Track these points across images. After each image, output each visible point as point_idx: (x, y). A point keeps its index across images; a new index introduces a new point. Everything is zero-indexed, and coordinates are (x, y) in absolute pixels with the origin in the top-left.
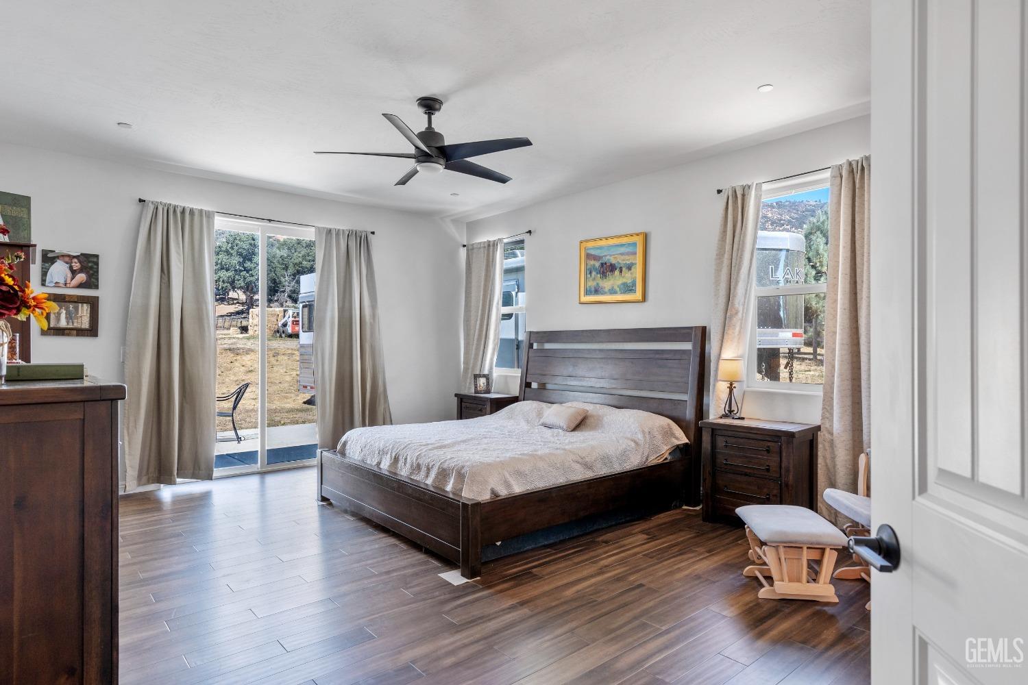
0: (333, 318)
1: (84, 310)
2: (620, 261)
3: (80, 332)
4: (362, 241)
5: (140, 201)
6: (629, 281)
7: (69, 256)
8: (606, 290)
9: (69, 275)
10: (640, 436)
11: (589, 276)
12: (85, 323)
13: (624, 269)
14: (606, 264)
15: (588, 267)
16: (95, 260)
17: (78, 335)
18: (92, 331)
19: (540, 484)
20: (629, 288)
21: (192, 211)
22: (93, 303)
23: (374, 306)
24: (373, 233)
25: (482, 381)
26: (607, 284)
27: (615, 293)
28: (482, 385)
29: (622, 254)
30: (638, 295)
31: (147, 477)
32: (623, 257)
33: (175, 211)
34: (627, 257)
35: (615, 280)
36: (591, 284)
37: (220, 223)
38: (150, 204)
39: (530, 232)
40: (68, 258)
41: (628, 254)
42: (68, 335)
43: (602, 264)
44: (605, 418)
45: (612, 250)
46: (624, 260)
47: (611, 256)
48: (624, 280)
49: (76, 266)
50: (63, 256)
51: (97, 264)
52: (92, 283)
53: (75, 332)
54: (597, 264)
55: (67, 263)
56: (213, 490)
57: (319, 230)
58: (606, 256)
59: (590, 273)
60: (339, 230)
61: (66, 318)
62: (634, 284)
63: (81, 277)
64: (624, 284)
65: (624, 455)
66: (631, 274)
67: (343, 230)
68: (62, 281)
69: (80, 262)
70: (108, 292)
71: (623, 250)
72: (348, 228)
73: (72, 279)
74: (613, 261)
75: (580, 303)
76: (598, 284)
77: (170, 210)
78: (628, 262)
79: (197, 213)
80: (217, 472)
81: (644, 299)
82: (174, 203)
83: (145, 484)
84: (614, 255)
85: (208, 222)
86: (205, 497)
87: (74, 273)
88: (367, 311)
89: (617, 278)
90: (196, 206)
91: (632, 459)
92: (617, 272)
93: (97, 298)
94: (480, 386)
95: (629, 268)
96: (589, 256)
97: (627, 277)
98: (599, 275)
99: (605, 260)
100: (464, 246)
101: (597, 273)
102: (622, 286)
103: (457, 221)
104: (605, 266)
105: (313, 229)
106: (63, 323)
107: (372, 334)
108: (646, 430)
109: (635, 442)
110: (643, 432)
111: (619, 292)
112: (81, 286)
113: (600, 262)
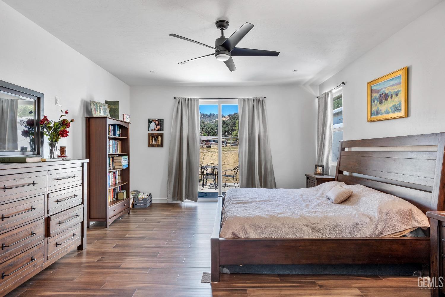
0: (246, 137)
1: (159, 138)
2: (391, 91)
3: (158, 146)
4: (260, 102)
5: (175, 98)
6: (397, 104)
7: (155, 120)
8: (383, 111)
9: (155, 126)
10: (376, 215)
11: (373, 104)
12: (159, 142)
13: (394, 96)
14: (382, 94)
15: (373, 98)
16: (162, 121)
17: (158, 147)
18: (161, 145)
19: (273, 235)
20: (397, 109)
21: (191, 99)
22: (162, 135)
23: (265, 131)
24: (266, 97)
25: (319, 169)
26: (383, 108)
27: (388, 113)
28: (319, 170)
29: (392, 86)
30: (402, 113)
31: (177, 198)
32: (392, 88)
33: (185, 100)
34: (395, 87)
35: (388, 104)
36: (374, 109)
37: (201, 102)
38: (178, 99)
39: (343, 83)
40: (155, 121)
41: (396, 84)
42: (155, 147)
43: (380, 95)
44: (362, 198)
45: (386, 84)
46: (393, 90)
47: (385, 88)
48: (394, 103)
49: (157, 123)
50: (154, 120)
51: (163, 122)
52: (161, 129)
53: (157, 146)
54: (377, 95)
55: (155, 123)
56: (198, 206)
57: (240, 99)
58: (382, 89)
59: (374, 102)
60: (249, 98)
61: (155, 141)
62: (400, 105)
63: (159, 127)
64: (394, 106)
65: (356, 226)
66: (398, 98)
67: (251, 98)
68: (153, 129)
69: (158, 122)
70: (166, 132)
71: (392, 83)
72: (253, 97)
73: (156, 128)
74: (387, 92)
75: (369, 121)
76: (378, 108)
77: (184, 100)
78: (396, 90)
79: (193, 100)
80: (199, 199)
81: (407, 115)
82: (185, 97)
83: (176, 200)
84: (387, 87)
85: (197, 103)
86: (195, 208)
87: (157, 125)
88: (262, 134)
89: (389, 103)
90: (192, 97)
91: (364, 231)
92: (389, 99)
93: (163, 134)
94: (318, 171)
95: (397, 94)
96: (373, 91)
97: (396, 101)
98: (379, 102)
99: (382, 92)
100: (317, 97)
101: (378, 101)
102: (392, 108)
103: (313, 85)
104: (382, 96)
105: (237, 100)
106: (154, 143)
107: (264, 144)
108: (384, 212)
109: (371, 218)
110: (380, 213)
111: (391, 112)
112: (158, 130)
113: (379, 93)
